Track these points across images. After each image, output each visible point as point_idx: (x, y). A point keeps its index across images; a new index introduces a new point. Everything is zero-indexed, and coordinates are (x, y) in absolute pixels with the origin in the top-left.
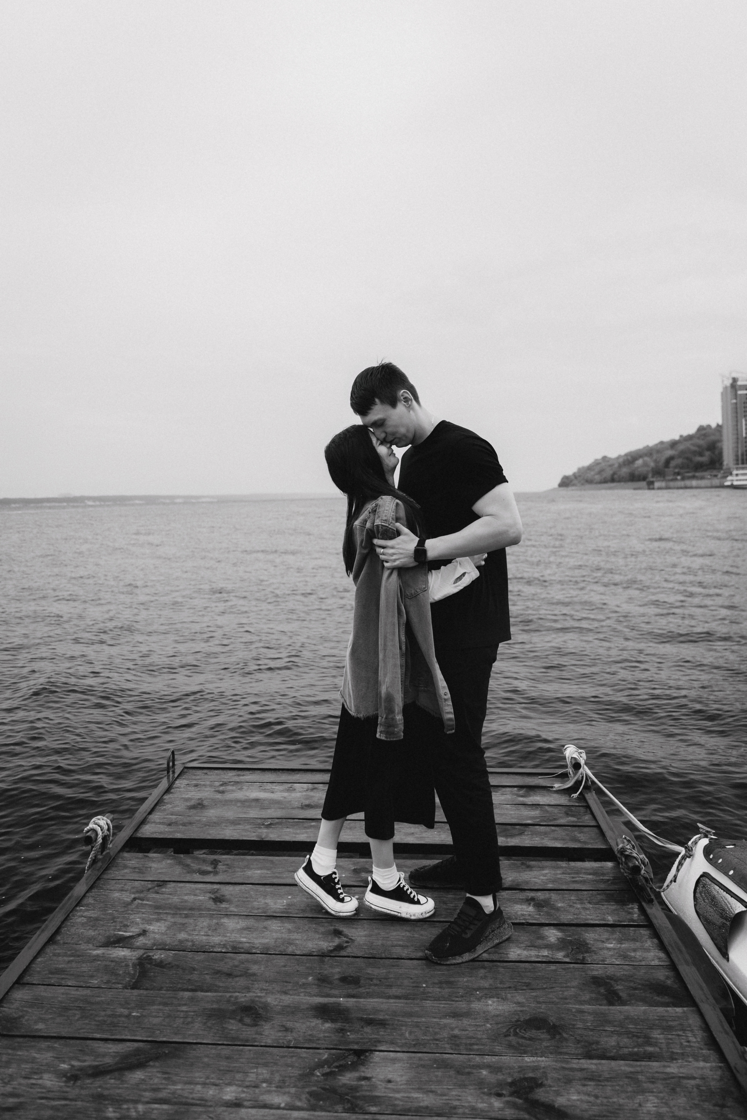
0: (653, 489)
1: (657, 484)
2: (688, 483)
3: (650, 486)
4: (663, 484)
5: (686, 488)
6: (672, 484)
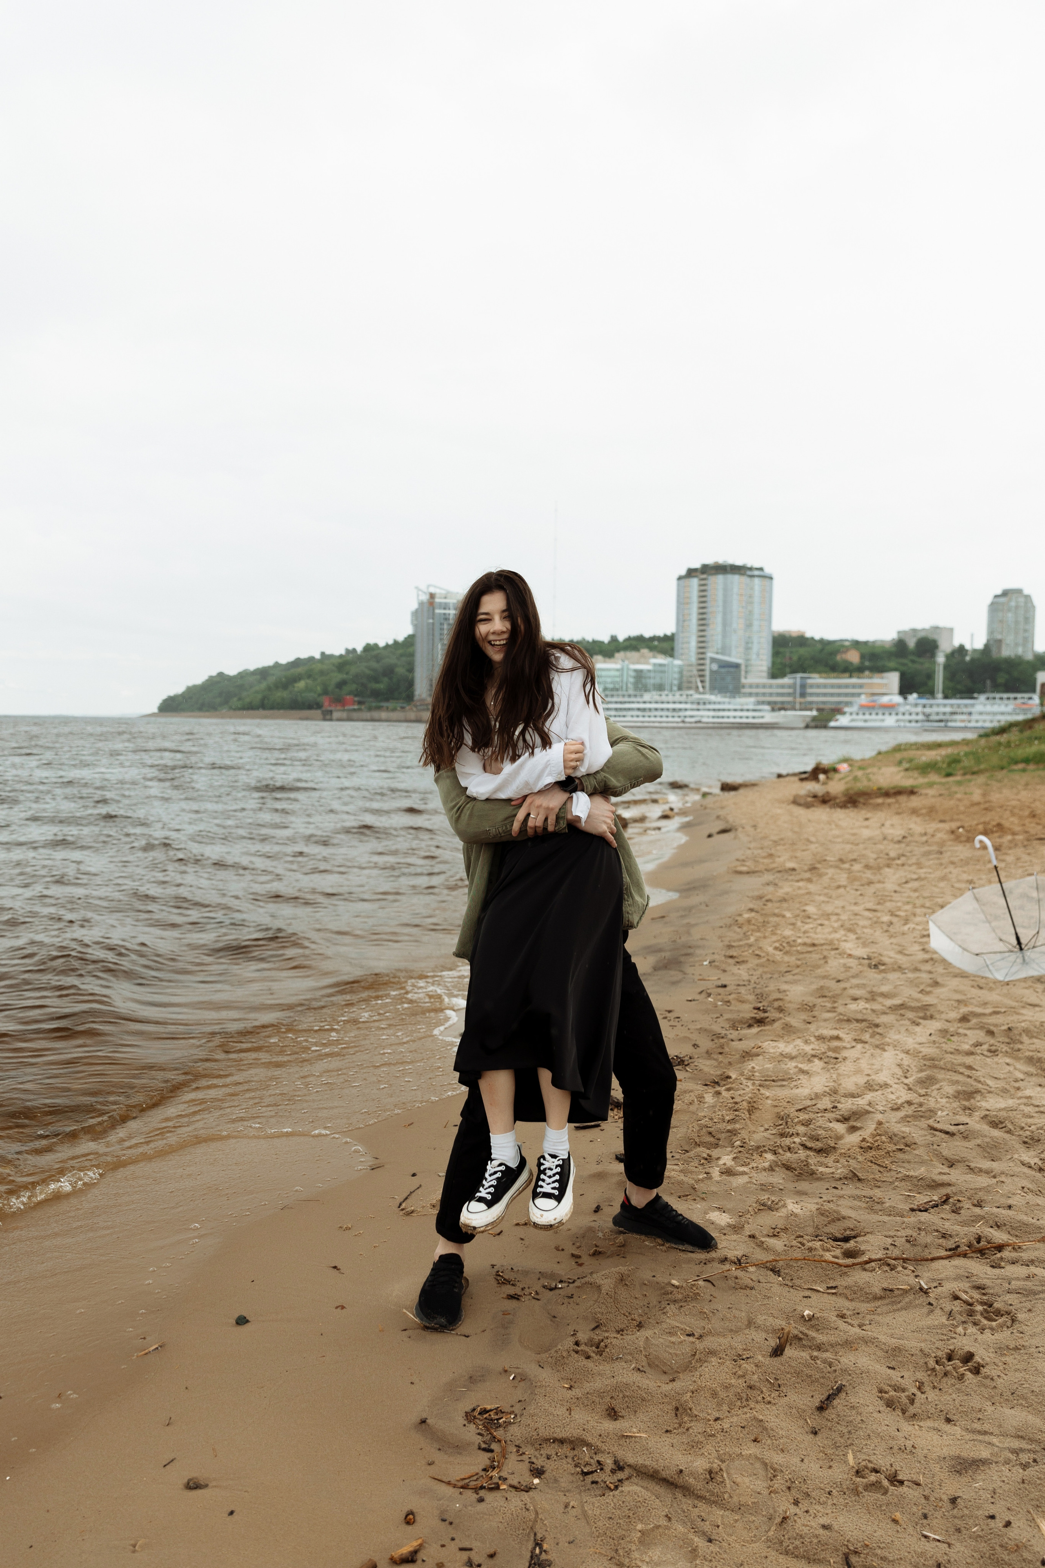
0: (331, 720)
1: (336, 715)
2: (375, 714)
3: (327, 716)
4: (344, 715)
5: (373, 720)
6: (355, 715)
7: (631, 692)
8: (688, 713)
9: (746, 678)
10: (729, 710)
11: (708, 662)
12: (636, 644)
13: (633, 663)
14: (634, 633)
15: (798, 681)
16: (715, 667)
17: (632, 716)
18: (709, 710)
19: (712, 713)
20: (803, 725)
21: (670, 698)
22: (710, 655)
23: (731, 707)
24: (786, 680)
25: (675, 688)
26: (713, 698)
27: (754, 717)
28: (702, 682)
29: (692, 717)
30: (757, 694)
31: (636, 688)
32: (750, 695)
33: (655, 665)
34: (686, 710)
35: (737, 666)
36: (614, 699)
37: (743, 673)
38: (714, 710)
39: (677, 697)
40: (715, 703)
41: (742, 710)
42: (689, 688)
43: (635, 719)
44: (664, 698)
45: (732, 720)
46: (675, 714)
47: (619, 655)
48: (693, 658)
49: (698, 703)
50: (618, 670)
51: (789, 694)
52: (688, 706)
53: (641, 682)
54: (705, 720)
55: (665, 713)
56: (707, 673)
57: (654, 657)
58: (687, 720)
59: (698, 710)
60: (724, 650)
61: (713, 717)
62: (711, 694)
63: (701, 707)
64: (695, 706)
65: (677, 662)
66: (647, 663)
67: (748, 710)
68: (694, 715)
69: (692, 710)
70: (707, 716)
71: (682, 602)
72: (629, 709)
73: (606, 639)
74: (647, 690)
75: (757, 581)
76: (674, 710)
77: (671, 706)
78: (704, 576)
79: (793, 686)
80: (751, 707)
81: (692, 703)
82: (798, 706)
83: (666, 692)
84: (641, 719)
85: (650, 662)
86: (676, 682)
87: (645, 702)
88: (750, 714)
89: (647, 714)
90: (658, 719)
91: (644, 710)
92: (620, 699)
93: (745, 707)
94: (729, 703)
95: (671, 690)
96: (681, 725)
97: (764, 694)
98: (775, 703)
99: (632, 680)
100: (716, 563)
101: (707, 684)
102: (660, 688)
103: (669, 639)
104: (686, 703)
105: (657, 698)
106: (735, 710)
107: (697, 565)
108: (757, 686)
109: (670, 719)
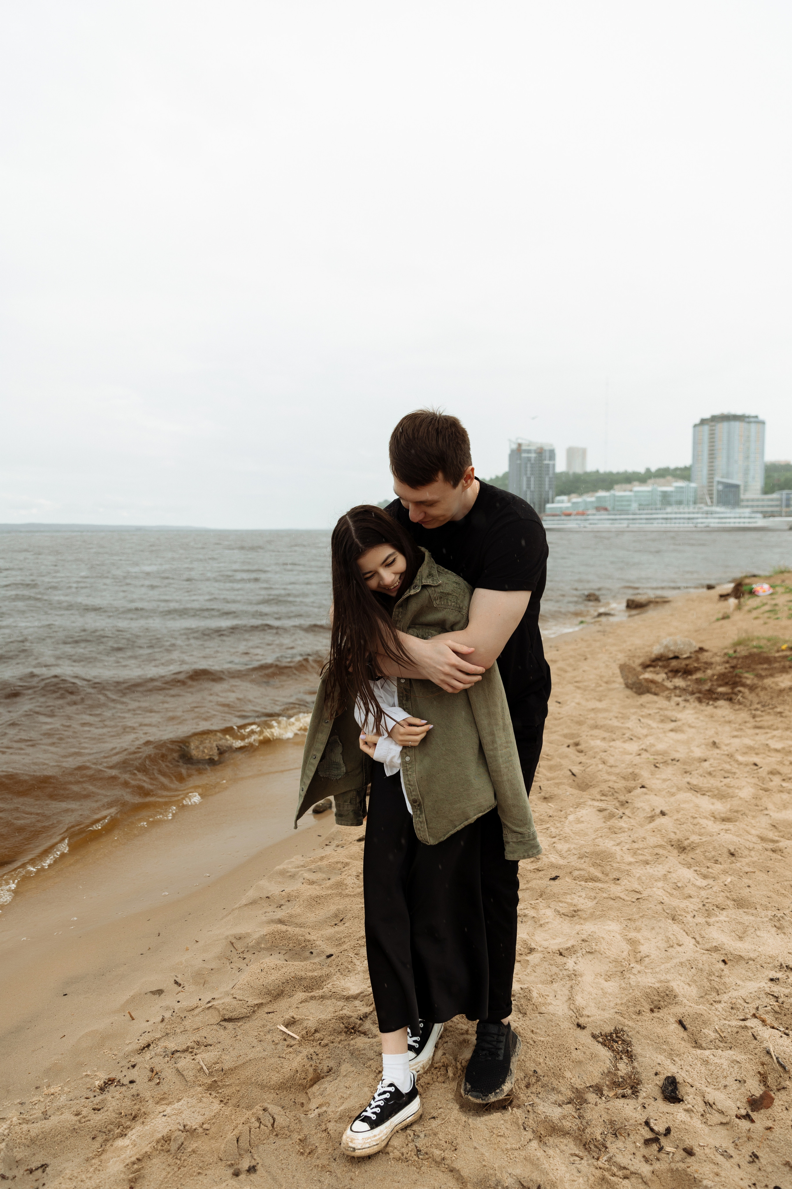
7: (659, 506)
8: (700, 521)
9: (744, 494)
10: (730, 518)
11: (715, 484)
12: (663, 473)
13: (660, 486)
14: (663, 465)
15: (784, 497)
16: (720, 487)
17: (658, 523)
18: (715, 518)
19: (717, 520)
20: (787, 527)
21: (686, 510)
22: (717, 478)
23: (732, 515)
24: (775, 496)
25: (691, 503)
26: (718, 509)
27: (749, 523)
28: (711, 498)
29: (702, 523)
30: (752, 506)
31: (663, 504)
32: (747, 506)
33: (676, 487)
34: (697, 518)
35: (737, 486)
36: (645, 512)
37: (742, 491)
38: (719, 518)
39: (691, 509)
40: (718, 513)
41: (740, 518)
42: (702, 503)
43: (660, 525)
44: (681, 510)
45: (732, 525)
46: (690, 521)
47: (650, 481)
48: (705, 481)
49: (707, 514)
50: (649, 492)
51: (777, 506)
52: (699, 515)
53: (666, 499)
54: (712, 525)
55: (682, 521)
56: (715, 492)
57: (676, 481)
58: (699, 525)
59: (707, 518)
60: (728, 475)
61: (718, 523)
62: (717, 506)
63: (709, 516)
64: (704, 516)
65: (693, 485)
66: (671, 486)
67: (744, 518)
68: (703, 521)
69: (702, 518)
70: (713, 523)
71: (696, 443)
72: (657, 519)
73: (642, 470)
74: (669, 504)
75: (753, 426)
76: (689, 519)
77: (687, 516)
78: (713, 424)
79: (781, 500)
80: (747, 515)
81: (702, 513)
82: (783, 514)
83: (682, 506)
84: (664, 525)
85: (672, 486)
86: (692, 499)
87: (667, 513)
88: (747, 520)
89: (669, 521)
90: (677, 525)
91: (666, 519)
92: (650, 511)
93: (743, 515)
94: (730, 513)
95: (688, 504)
96: (694, 529)
97: (758, 506)
98: (766, 512)
99: (659, 498)
100: (722, 414)
101: (715, 500)
102: (680, 503)
103: (687, 469)
104: (698, 513)
105: (676, 510)
106: (735, 518)
107: (707, 416)
108: (753, 500)
109: (686, 525)
